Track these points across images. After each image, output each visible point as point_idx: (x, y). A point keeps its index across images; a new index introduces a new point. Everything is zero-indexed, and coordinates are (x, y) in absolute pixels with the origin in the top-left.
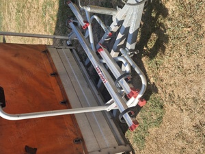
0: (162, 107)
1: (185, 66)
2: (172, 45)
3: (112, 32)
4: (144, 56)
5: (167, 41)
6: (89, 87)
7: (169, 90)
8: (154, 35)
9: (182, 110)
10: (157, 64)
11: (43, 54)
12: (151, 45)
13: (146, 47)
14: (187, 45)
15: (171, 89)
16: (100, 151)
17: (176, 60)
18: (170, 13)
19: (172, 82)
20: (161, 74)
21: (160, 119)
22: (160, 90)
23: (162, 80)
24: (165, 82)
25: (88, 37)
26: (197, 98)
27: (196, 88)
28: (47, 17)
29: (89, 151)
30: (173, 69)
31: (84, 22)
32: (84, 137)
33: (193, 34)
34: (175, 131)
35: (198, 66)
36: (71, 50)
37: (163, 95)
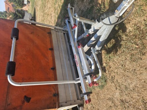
0: (106, 81)
1: (126, 66)
2: (122, 51)
3: (89, 34)
4: (104, 50)
5: (120, 47)
6: (69, 60)
7: (113, 74)
8: (113, 41)
9: (117, 88)
10: (110, 57)
11: (48, 34)
12: (109, 45)
13: (107, 45)
14: (132, 55)
15: (114, 74)
16: (66, 103)
17: (122, 61)
18: (128, 31)
19: (116, 71)
20: (111, 64)
21: (103, 86)
22: (107, 72)
23: (110, 68)
24: (111, 69)
25: (75, 31)
26: (128, 87)
27: (129, 81)
28: (57, 5)
29: (60, 102)
30: (119, 64)
31: (74, 24)
32: (59, 93)
33: (138, 50)
34: (109, 96)
35: (135, 70)
36: (64, 34)
37: (108, 75)
